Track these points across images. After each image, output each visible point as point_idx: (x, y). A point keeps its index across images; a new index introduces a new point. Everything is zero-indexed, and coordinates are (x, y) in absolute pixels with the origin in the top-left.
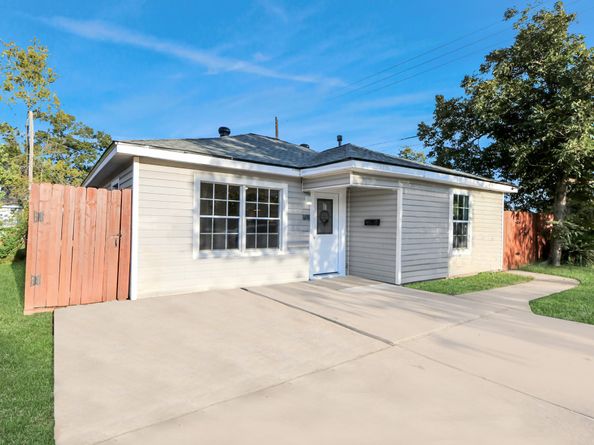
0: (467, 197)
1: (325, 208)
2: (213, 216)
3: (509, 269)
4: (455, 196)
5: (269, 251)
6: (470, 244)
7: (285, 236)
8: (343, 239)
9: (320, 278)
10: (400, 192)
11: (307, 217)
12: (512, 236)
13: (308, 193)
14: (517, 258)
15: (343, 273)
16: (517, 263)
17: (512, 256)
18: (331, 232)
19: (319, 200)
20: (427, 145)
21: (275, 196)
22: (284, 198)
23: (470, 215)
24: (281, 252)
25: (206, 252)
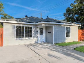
0: (69, 27)
1: (41, 30)
2: (19, 32)
3: (80, 41)
4: (66, 27)
5: (30, 38)
6: (70, 36)
7: (33, 35)
8: (45, 36)
9: (40, 43)
10: (54, 27)
11: (37, 32)
12: (81, 35)
13: (38, 27)
14: (82, 38)
15: (45, 42)
16: (82, 40)
17: (81, 38)
18: (43, 34)
19: (40, 29)
20: (65, 17)
21: (31, 28)
22: (33, 28)
23: (70, 31)
24: (32, 38)
25: (17, 38)
